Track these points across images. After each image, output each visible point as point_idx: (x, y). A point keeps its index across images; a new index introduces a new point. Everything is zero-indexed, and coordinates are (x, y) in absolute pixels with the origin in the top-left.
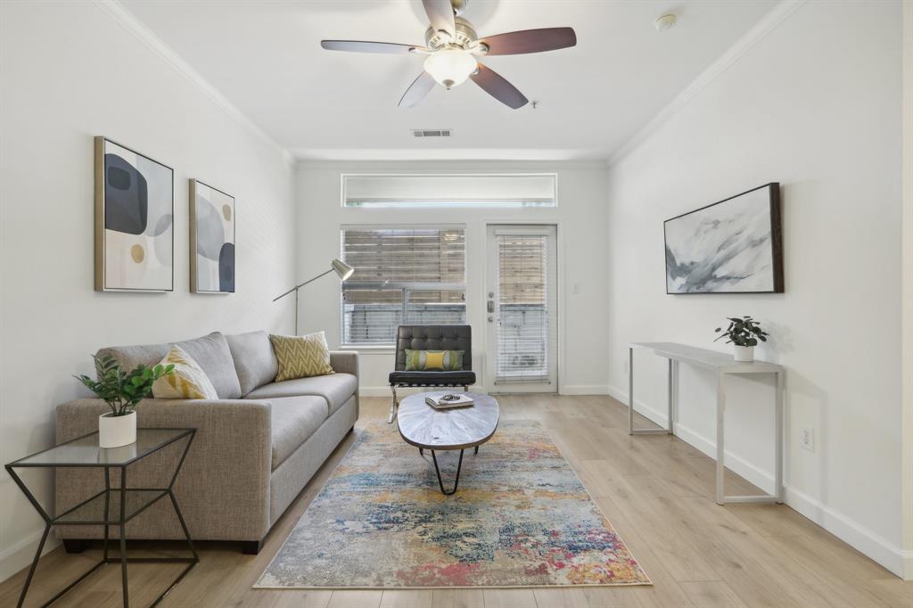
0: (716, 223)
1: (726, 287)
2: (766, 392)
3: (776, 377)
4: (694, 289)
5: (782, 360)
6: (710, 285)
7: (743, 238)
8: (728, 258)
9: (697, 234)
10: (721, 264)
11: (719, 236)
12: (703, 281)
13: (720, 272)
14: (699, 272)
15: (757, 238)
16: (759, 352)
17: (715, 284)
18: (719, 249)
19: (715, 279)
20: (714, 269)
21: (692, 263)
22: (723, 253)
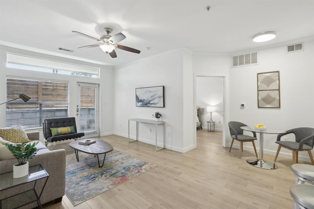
0: (151, 92)
1: (153, 105)
2: (161, 127)
3: (163, 124)
4: (144, 106)
5: (164, 120)
6: (149, 105)
7: (157, 96)
8: (153, 99)
9: (145, 93)
10: (151, 101)
11: (151, 94)
12: (147, 104)
13: (151, 102)
14: (145, 102)
15: (160, 96)
16: (160, 119)
17: (150, 105)
18: (151, 97)
19: (150, 104)
20: (150, 101)
21: (144, 100)
22: (152, 98)
